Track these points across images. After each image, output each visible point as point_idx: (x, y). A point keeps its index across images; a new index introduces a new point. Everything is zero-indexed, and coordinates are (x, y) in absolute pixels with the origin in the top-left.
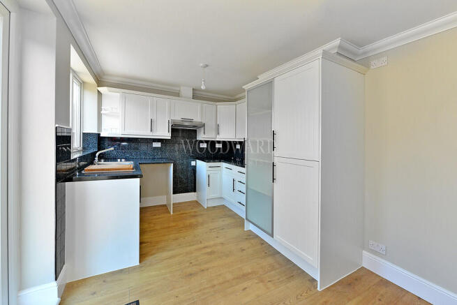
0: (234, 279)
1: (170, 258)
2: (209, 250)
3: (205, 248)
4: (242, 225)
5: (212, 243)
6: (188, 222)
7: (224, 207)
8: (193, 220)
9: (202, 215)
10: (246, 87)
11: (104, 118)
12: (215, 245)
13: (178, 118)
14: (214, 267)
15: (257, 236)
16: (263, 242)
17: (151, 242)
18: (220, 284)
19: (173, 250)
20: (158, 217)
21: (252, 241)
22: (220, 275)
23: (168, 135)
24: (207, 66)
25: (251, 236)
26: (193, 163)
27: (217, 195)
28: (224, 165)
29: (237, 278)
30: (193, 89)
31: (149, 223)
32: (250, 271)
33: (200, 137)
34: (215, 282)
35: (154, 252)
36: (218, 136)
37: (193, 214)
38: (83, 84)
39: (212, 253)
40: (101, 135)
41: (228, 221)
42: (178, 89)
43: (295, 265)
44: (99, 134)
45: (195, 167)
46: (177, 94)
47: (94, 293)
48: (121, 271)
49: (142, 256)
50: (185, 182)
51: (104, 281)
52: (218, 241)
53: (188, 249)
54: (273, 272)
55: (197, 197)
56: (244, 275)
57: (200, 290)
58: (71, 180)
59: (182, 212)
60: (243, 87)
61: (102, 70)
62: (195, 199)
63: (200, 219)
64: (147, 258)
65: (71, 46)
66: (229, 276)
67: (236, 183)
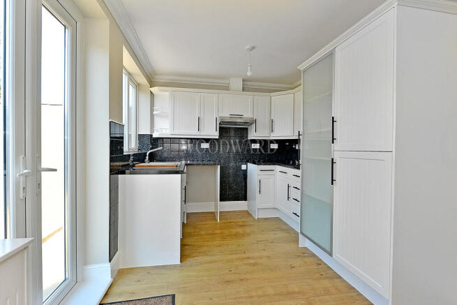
0: (276, 294)
1: (211, 262)
2: (252, 261)
3: (248, 258)
4: (297, 241)
5: (256, 254)
6: (234, 231)
7: (278, 219)
8: (240, 230)
9: (251, 225)
10: (302, 67)
11: (156, 119)
12: (261, 258)
13: (226, 114)
14: (254, 278)
15: (314, 255)
16: (320, 262)
17: (194, 246)
18: (259, 297)
19: (215, 255)
20: (205, 223)
21: (306, 260)
22: (260, 288)
23: (215, 135)
24: (254, 48)
25: (306, 253)
26: (244, 167)
27: (270, 205)
28: (278, 168)
29: (280, 295)
30: (243, 80)
31: (195, 228)
32: (296, 290)
33: (252, 135)
34: (254, 294)
35: (195, 255)
36: (272, 135)
37: (240, 223)
38: (138, 87)
39: (254, 264)
40: (153, 136)
41: (280, 235)
42: (227, 82)
43: (360, 295)
44: (151, 135)
45: (246, 171)
46: (227, 88)
47: (139, 281)
48: (163, 267)
49: (183, 257)
50: (234, 188)
51: (148, 273)
52: (264, 254)
53: (230, 257)
54: (327, 297)
55: (248, 206)
56: (289, 293)
57: (236, 298)
58: (123, 173)
59: (229, 221)
60: (299, 67)
61: (154, 70)
62: (246, 208)
63: (248, 230)
64: (188, 259)
65: (124, 47)
66: (271, 291)
67: (292, 189)
